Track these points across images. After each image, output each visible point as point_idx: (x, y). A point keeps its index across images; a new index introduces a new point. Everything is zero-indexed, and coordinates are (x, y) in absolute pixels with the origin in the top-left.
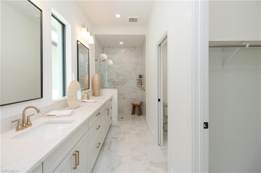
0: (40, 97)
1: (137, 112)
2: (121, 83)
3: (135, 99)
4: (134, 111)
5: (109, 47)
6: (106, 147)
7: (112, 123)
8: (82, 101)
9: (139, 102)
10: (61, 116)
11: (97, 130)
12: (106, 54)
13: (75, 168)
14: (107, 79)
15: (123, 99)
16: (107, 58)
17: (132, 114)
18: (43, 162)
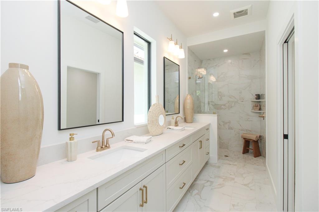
0: (121, 120)
1: (252, 151)
2: (226, 106)
3: (249, 130)
4: (248, 148)
5: (209, 60)
6: (196, 190)
7: (208, 160)
8: (168, 128)
9: (256, 136)
10: (138, 143)
11: (180, 166)
12: (205, 68)
13: (142, 206)
14: (206, 102)
15: (229, 129)
16: (206, 74)
17: (244, 153)
18: (99, 188)
